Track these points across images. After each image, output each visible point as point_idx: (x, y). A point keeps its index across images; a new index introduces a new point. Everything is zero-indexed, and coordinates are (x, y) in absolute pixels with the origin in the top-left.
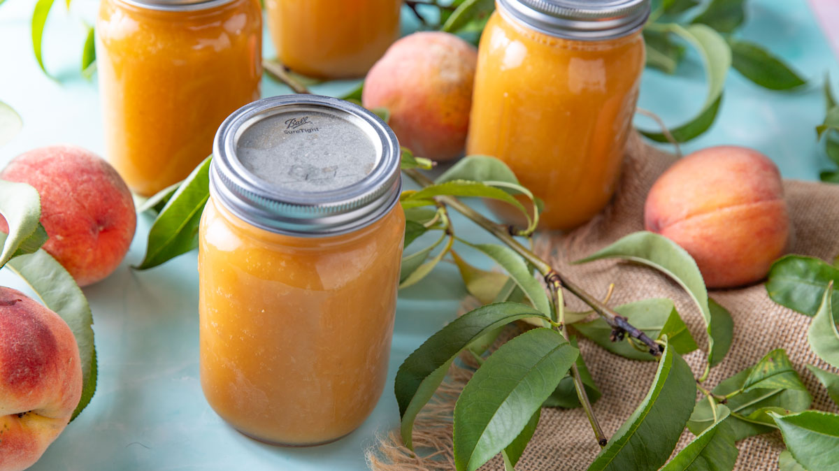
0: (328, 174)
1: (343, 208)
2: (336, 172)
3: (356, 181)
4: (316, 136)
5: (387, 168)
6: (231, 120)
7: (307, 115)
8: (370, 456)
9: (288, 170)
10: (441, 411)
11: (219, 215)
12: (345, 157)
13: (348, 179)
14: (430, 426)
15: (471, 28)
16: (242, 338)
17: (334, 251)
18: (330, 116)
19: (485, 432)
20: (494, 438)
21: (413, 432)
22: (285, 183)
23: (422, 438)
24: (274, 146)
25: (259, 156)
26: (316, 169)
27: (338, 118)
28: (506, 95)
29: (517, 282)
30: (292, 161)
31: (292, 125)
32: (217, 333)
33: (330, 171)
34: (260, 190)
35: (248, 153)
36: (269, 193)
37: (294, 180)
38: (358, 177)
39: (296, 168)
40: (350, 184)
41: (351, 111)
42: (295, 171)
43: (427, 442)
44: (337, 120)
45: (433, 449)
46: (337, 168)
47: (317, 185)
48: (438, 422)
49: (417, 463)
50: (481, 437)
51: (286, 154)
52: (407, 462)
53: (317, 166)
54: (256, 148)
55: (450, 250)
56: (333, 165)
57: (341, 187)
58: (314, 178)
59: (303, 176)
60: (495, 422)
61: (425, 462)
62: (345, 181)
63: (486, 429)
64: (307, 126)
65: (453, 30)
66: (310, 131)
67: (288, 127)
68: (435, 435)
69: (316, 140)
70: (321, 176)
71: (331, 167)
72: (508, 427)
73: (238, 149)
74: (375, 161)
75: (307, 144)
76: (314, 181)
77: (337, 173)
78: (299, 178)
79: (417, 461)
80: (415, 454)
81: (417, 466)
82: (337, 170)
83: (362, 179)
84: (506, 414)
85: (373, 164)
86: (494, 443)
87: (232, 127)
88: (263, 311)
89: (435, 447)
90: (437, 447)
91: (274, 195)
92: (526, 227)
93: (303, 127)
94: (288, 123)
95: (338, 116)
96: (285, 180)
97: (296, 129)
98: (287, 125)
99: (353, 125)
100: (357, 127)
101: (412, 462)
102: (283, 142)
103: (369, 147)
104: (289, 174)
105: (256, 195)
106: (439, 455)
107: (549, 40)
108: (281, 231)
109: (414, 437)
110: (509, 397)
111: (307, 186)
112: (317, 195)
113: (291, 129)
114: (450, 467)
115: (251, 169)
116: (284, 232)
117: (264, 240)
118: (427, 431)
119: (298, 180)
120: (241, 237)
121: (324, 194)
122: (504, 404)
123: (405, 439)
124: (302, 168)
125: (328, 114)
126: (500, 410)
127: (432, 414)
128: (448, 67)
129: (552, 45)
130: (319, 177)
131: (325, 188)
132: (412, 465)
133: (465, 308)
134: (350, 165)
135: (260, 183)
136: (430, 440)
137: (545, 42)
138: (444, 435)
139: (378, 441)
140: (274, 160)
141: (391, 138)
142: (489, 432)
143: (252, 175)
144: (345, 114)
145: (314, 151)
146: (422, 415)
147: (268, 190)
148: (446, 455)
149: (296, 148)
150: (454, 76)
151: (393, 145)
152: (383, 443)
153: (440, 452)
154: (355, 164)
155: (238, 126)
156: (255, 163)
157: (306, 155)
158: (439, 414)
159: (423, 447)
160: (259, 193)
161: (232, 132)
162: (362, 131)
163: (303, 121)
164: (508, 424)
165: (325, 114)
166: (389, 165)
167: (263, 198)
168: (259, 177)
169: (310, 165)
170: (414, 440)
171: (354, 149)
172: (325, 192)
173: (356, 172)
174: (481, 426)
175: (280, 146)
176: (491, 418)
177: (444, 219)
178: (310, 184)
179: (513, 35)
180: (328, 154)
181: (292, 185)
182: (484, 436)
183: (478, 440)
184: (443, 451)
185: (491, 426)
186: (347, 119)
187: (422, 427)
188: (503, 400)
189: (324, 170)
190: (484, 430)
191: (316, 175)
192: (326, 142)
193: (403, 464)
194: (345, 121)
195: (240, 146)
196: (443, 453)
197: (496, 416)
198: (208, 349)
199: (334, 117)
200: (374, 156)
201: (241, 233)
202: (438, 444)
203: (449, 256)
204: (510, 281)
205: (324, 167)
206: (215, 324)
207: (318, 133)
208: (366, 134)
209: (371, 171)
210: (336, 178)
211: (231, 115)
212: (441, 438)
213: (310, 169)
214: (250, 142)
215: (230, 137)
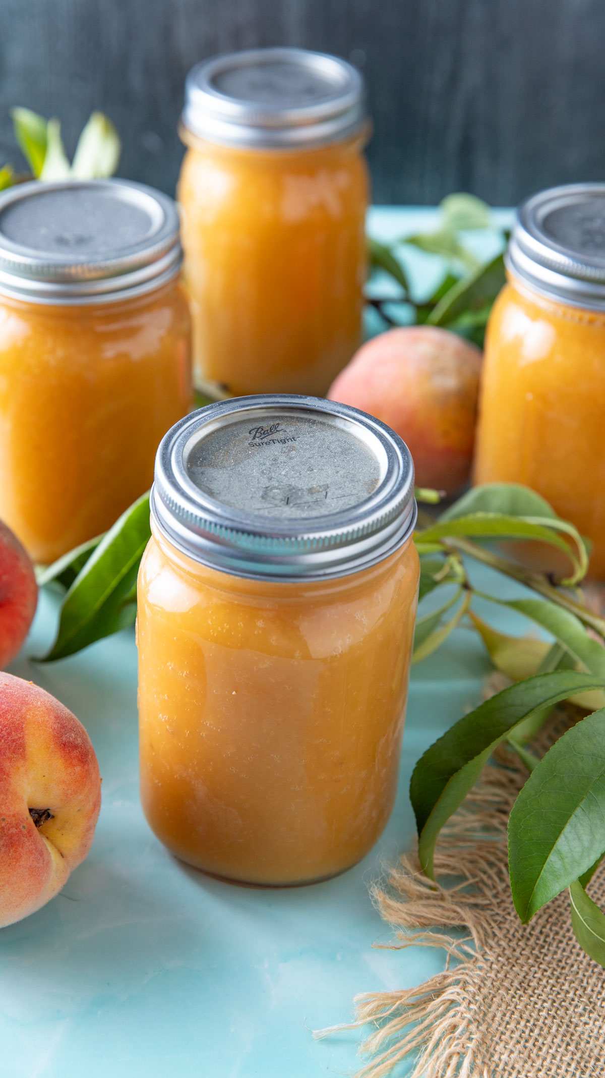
0: (315, 496)
1: (344, 539)
2: (327, 493)
3: (357, 503)
4: (293, 448)
5: (398, 483)
6: (175, 431)
7: (277, 422)
8: (377, 894)
9: (261, 493)
10: (469, 826)
11: (167, 562)
12: (337, 472)
13: (346, 500)
14: (454, 847)
15: (467, 321)
16: (204, 734)
17: (330, 601)
18: (309, 421)
19: (553, 851)
20: (566, 860)
21: (435, 856)
22: (259, 509)
23: (446, 862)
24: (237, 463)
25: (219, 477)
26: (299, 490)
27: (321, 423)
28: (530, 397)
29: (565, 647)
30: (264, 482)
31: (258, 435)
32: (167, 730)
33: (319, 492)
34: (227, 519)
35: (202, 473)
36: (241, 523)
37: (271, 506)
38: (359, 498)
39: (271, 490)
40: (348, 507)
41: (338, 412)
42: (271, 494)
43: (454, 868)
44: (320, 426)
45: (462, 878)
46: (328, 487)
47: (303, 510)
48: (464, 840)
49: (442, 898)
50: (548, 860)
51: (255, 473)
52: (428, 898)
53: (300, 487)
54: (213, 466)
55: (467, 611)
56: (322, 484)
57: (338, 510)
58: (298, 502)
59: (282, 500)
60: (566, 838)
61: (452, 896)
62: (341, 503)
63: (555, 848)
64: (280, 436)
65: (444, 323)
66: (284, 441)
67: (254, 438)
68: (463, 859)
69: (293, 452)
70: (308, 498)
71: (320, 487)
72: (586, 844)
73: (188, 469)
74: (378, 476)
75: (282, 458)
76: (298, 506)
77: (329, 494)
78: (277, 502)
79: (442, 895)
80: (438, 885)
81: (442, 904)
82: (328, 490)
83: (362, 500)
84: (581, 824)
85: (377, 480)
86: (568, 867)
87: (179, 440)
88: (234, 693)
89: (464, 875)
90: (468, 874)
91: (247, 524)
92: (571, 573)
93: (275, 436)
94: (254, 432)
95: (321, 420)
96: (259, 506)
97: (265, 440)
98: (252, 435)
99: (343, 431)
100: (348, 433)
101: (435, 898)
102: (248, 457)
103: (367, 458)
104: (263, 497)
105: (221, 526)
106: (471, 885)
107: (587, 316)
108: (258, 577)
109: (436, 862)
110: (584, 801)
111: (288, 512)
112: (306, 522)
113: (257, 440)
114: (487, 902)
115: (210, 493)
116: (262, 577)
117: (234, 590)
118: (451, 853)
119: (276, 506)
120: (199, 589)
121: (317, 520)
122: (578, 811)
123: (423, 866)
124: (279, 489)
125: (306, 419)
126: (573, 819)
127: (456, 830)
128: (442, 371)
129: (591, 322)
130: (304, 500)
131: (314, 514)
132: (435, 902)
133: (494, 687)
134: (345, 482)
135: (225, 511)
136: (457, 865)
137: (581, 319)
138: (477, 857)
139: (385, 871)
140: (240, 481)
141: (398, 444)
142: (559, 852)
143: (213, 500)
144: (328, 418)
145: (293, 467)
146: (444, 831)
147: (239, 520)
148: (481, 885)
149: (268, 464)
150: (450, 382)
151: (402, 453)
152: (395, 873)
153: (471, 881)
154: (352, 481)
155: (186, 438)
156: (214, 486)
157: (283, 473)
158: (467, 830)
159: (448, 876)
160: (226, 523)
161: (178, 447)
162: (355, 437)
163: (273, 429)
164: (586, 839)
165: (302, 418)
166: (400, 479)
167: (232, 529)
168: (223, 502)
169: (290, 485)
170: (436, 866)
171: (348, 461)
172: (316, 518)
173: (354, 492)
174: (547, 845)
175: (246, 462)
176: (560, 832)
177: (458, 569)
178: (293, 509)
179: (535, 313)
180: (312, 470)
181: (269, 513)
182: (552, 858)
183: (544, 864)
184: (477, 879)
185: (561, 843)
186: (333, 424)
187: (444, 848)
188: (575, 806)
189: (311, 491)
190: (551, 849)
191: (301, 498)
192: (308, 455)
193: (424, 902)
194: (331, 427)
195: (191, 466)
196: (477, 883)
197: (567, 829)
198: (153, 754)
199: (314, 422)
200: (377, 469)
201: (200, 584)
202: (469, 870)
203: (466, 620)
204: (556, 647)
205: (311, 487)
206: (162, 717)
207: (295, 444)
208: (361, 442)
209: (376, 490)
210: (328, 501)
211: (175, 425)
212: (472, 862)
213: (290, 490)
214: (205, 459)
215: (177, 453)
